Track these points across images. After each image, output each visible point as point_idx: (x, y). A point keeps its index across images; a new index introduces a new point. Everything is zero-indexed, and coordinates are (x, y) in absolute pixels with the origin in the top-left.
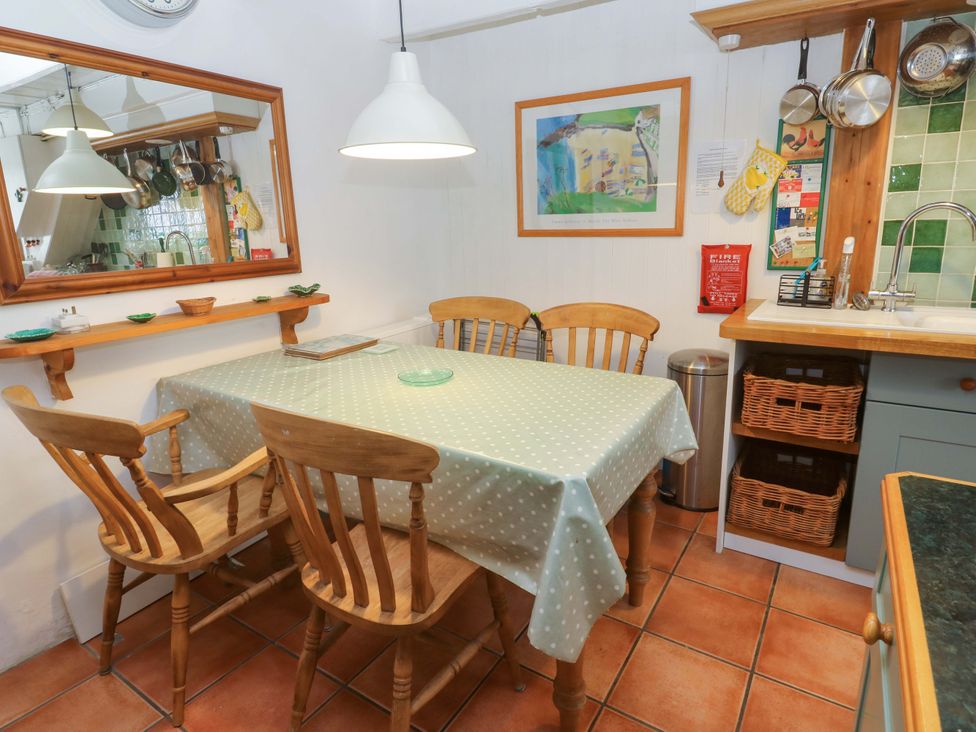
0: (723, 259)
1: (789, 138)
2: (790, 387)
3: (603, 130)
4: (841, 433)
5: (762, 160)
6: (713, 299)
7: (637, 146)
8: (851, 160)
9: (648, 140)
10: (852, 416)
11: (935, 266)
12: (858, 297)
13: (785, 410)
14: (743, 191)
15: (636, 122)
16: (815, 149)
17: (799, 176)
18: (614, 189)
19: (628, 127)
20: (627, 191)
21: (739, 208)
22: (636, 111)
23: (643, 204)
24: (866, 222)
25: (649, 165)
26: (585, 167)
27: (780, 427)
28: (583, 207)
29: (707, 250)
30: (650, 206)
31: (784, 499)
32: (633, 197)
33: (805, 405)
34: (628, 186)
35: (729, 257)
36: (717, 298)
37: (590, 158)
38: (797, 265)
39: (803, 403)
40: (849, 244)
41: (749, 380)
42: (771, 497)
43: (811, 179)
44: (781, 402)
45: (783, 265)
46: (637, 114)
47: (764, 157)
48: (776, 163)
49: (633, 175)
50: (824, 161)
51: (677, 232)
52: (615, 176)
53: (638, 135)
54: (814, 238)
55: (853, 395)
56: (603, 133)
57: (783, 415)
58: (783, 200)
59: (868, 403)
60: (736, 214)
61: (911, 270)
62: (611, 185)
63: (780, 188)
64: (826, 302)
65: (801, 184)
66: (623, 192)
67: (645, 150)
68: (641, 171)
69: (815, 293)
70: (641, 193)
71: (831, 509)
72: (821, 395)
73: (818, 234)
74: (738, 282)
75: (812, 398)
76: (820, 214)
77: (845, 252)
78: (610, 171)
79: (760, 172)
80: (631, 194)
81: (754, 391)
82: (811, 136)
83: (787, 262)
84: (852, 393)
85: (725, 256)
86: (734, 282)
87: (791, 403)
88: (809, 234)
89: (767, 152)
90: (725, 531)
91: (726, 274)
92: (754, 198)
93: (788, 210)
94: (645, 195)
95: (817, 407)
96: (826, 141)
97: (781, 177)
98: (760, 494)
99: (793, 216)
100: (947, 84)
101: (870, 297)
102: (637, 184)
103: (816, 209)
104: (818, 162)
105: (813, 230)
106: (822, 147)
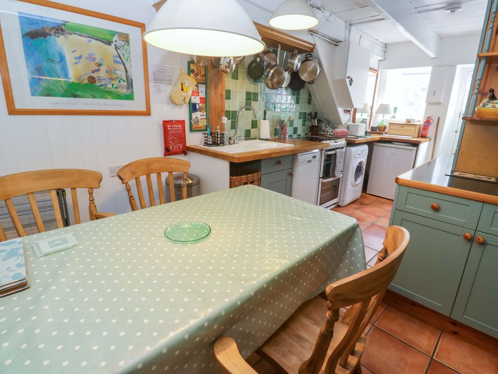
0: (174, 127)
1: (193, 71)
2: (247, 177)
3: (89, 39)
6: (171, 148)
7: (117, 57)
8: (216, 85)
9: (124, 55)
14: (180, 94)
15: (114, 42)
16: (202, 78)
17: (198, 89)
18: (103, 83)
19: (109, 43)
20: (113, 85)
21: (179, 102)
22: (113, 33)
23: (126, 95)
25: (126, 71)
26: (76, 63)
28: (78, 93)
29: (165, 123)
30: (130, 97)
32: (118, 90)
34: (113, 82)
35: (177, 126)
36: (173, 147)
37: (80, 57)
38: (201, 129)
39: (250, 182)
40: (224, 119)
43: (202, 91)
45: (196, 129)
46: (114, 36)
47: (187, 78)
49: (116, 76)
50: (205, 84)
51: (148, 113)
52: (102, 74)
53: (116, 50)
54: (205, 117)
56: (89, 42)
58: (193, 100)
60: (177, 105)
62: (100, 80)
65: (199, 93)
66: (110, 86)
67: (122, 61)
68: (121, 73)
70: (123, 88)
72: (254, 177)
73: (206, 115)
74: (182, 138)
76: (206, 106)
77: (224, 123)
78: (98, 70)
79: (187, 85)
80: (116, 88)
82: (200, 72)
83: (198, 128)
86: (181, 139)
88: (203, 115)
91: (177, 135)
92: (186, 98)
93: (196, 104)
94: (126, 89)
96: (205, 75)
99: (198, 107)
102: (119, 82)
103: (205, 104)
104: (203, 84)
105: (205, 113)
106: (204, 78)
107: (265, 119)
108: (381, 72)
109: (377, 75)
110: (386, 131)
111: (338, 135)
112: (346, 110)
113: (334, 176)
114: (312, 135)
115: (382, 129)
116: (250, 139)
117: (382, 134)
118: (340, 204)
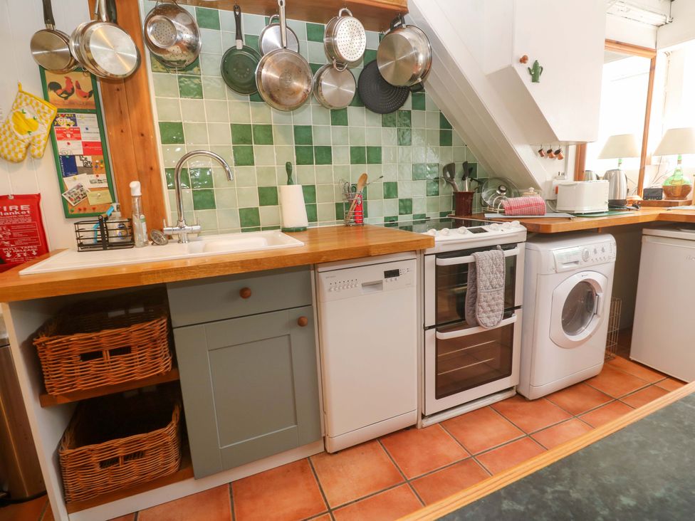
0: (8, 211)
1: (55, 86)
2: (91, 338)
4: (157, 367)
5: (27, 105)
6: (8, 255)
8: (121, 112)
10: (163, 347)
11: (211, 204)
12: (157, 234)
13: (93, 363)
14: (13, 137)
16: (85, 100)
17: (76, 125)
21: (13, 155)
24: (149, 170)
27: (93, 384)
31: (121, 452)
33: (113, 353)
35: (16, 208)
36: (13, 254)
39: (110, 351)
40: (136, 187)
41: (40, 344)
42: (107, 456)
43: (89, 127)
44: (86, 357)
45: (82, 212)
47: (28, 101)
48: (43, 108)
50: (97, 111)
54: (106, 185)
55: (158, 328)
57: (92, 371)
58: (65, 148)
59: (175, 331)
60: (12, 161)
61: (196, 208)
63: (56, 135)
64: (128, 242)
65: (79, 132)
69: (115, 234)
71: (169, 439)
72: (127, 338)
73: (109, 180)
74: (34, 234)
75: (119, 342)
76: (106, 161)
77: (133, 194)
79: (29, 116)
81: (49, 356)
82: (78, 87)
83: (85, 209)
84: (158, 326)
85: (11, 208)
86: (30, 234)
87: (98, 355)
88: (100, 181)
89: (31, 96)
90: (68, 513)
91: (19, 227)
92: (30, 144)
93: (73, 157)
95: (126, 350)
96: (94, 92)
97: (54, 123)
98: (95, 459)
99: (79, 164)
100: (183, 58)
101: (165, 233)
103: (101, 157)
104: (91, 112)
105: (103, 177)
106: (92, 99)
107: (290, 182)
108: (668, 54)
109: (653, 61)
110: (689, 197)
111: (514, 211)
112: (546, 149)
113: (477, 325)
114: (457, 214)
115: (678, 193)
116: (258, 229)
117: (676, 204)
118: (523, 392)
